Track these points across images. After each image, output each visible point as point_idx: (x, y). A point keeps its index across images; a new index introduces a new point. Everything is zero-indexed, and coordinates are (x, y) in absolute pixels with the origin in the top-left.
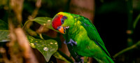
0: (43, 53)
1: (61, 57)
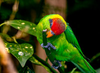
0: (18, 58)
1: (37, 61)
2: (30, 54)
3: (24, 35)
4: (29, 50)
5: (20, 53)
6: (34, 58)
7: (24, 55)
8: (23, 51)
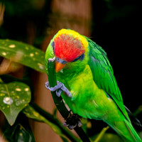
2: (24, 102)
3: (14, 68)
4: (22, 95)
5: (7, 100)
6: (31, 109)
7: (14, 103)
8: (11, 97)
